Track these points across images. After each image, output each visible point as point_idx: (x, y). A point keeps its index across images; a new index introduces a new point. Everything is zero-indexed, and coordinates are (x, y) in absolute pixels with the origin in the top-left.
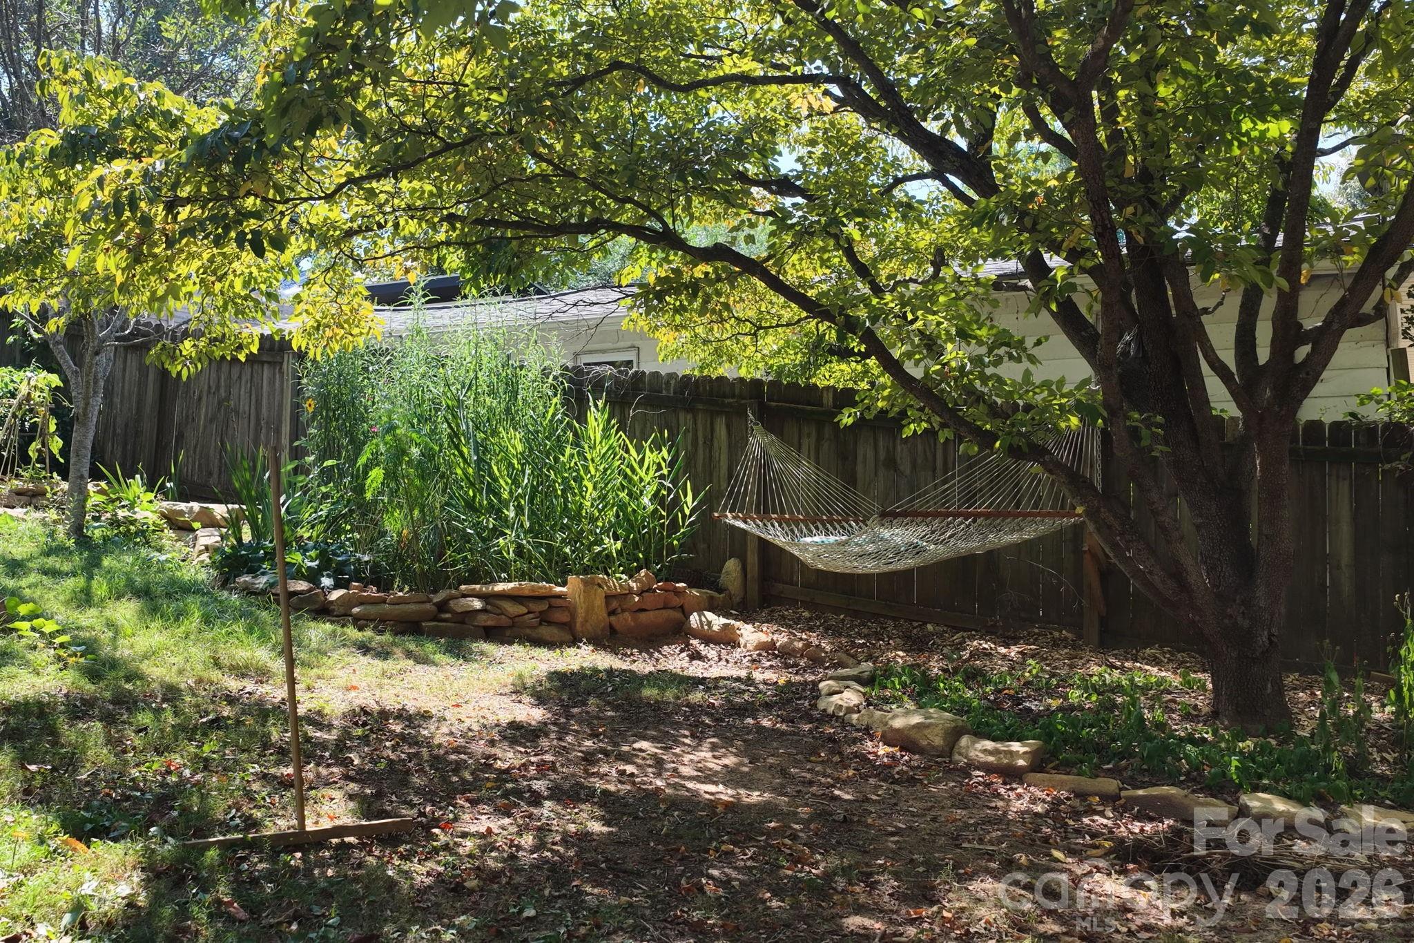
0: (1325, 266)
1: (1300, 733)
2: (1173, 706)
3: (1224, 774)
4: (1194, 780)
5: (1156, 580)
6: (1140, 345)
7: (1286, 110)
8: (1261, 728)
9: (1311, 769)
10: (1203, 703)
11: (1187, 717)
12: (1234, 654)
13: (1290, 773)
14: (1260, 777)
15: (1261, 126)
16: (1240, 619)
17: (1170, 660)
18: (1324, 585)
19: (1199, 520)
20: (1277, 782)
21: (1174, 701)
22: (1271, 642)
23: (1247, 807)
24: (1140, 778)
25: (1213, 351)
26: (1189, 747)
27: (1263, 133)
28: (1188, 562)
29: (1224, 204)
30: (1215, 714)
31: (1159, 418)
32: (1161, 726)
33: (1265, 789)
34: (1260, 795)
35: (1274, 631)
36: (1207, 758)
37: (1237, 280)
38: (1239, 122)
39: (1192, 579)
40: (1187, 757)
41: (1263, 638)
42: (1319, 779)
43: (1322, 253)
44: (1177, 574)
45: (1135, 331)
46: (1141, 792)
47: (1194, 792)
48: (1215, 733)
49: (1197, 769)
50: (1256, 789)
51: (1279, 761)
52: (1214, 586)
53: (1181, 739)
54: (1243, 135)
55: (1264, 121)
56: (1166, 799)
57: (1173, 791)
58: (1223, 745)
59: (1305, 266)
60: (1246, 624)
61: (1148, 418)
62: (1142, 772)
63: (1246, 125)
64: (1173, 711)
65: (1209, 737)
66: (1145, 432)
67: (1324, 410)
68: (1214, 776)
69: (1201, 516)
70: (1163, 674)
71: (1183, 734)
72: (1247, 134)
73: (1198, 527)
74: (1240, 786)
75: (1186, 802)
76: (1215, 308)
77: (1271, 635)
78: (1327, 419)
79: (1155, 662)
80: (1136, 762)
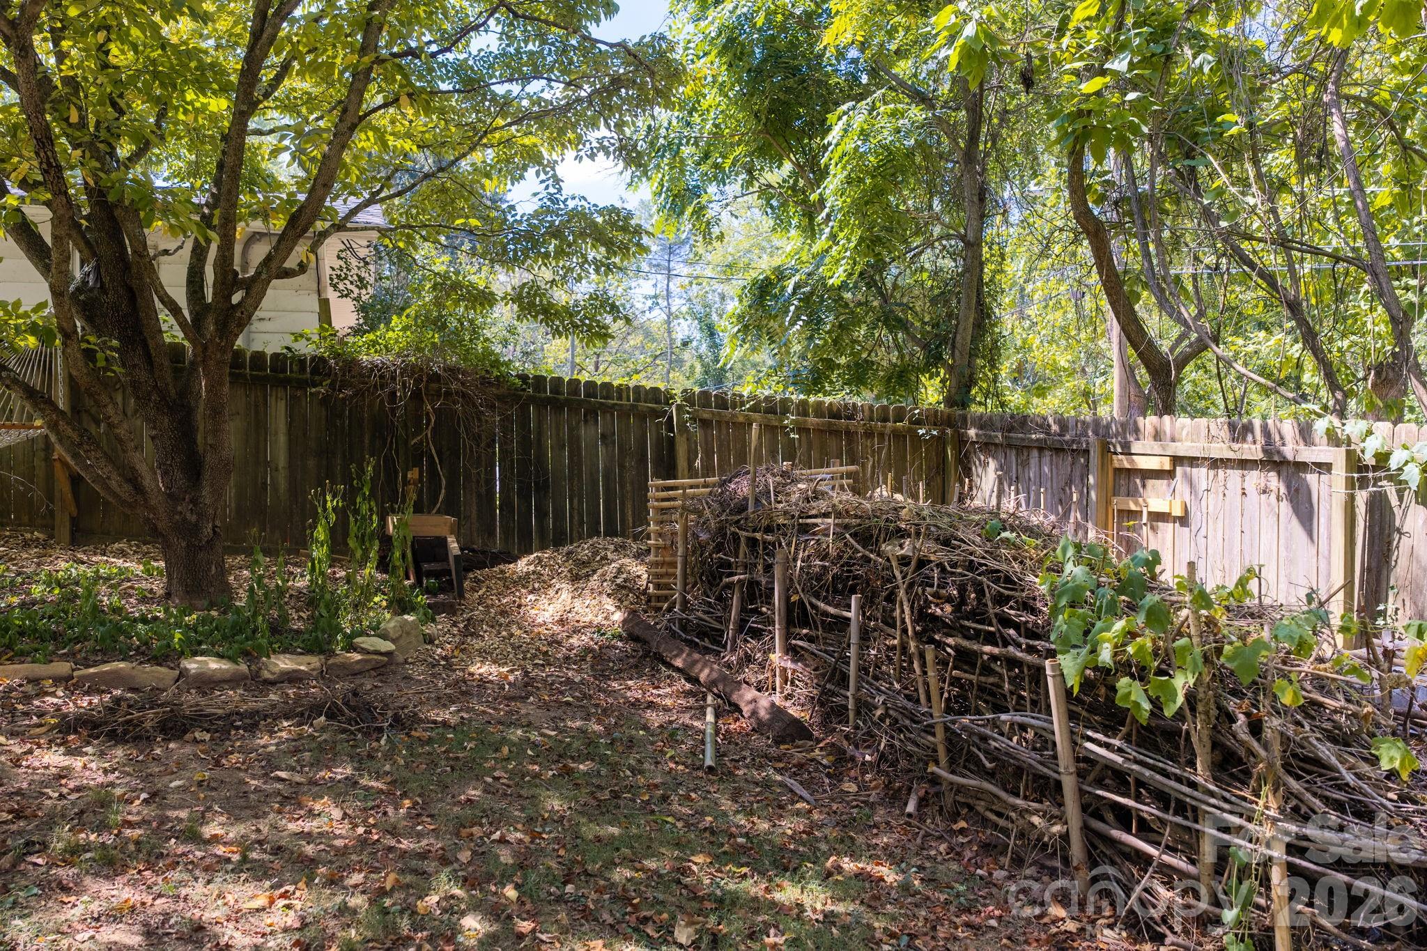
0: (257, 225)
1: (238, 604)
2: (131, 591)
3: (168, 646)
4: (143, 653)
5: (113, 484)
6: (98, 278)
7: (224, 89)
8: (206, 603)
9: (241, 631)
10: (158, 586)
11: (143, 600)
12: (184, 544)
13: (224, 638)
14: (200, 643)
15: (203, 99)
16: (188, 515)
17: (135, 552)
18: (265, 483)
19: (154, 432)
20: (213, 646)
21: (132, 587)
22: (214, 532)
23: (186, 669)
24: (93, 658)
25: (162, 287)
26: (140, 626)
27: (205, 106)
28: (143, 469)
29: (190, 163)
30: (168, 595)
31: (115, 343)
32: (117, 610)
33: (203, 653)
34: (198, 658)
35: (218, 523)
36: (155, 633)
37: (178, 230)
38: (183, 92)
39: (147, 482)
40: (137, 635)
41: (208, 530)
42: (247, 639)
43: (254, 215)
44: (133, 480)
45: (93, 263)
46: (92, 670)
47: (141, 663)
48: (167, 610)
49: (146, 644)
50: (195, 654)
51: (217, 628)
52: (167, 488)
53: (135, 620)
54: (188, 103)
55: (205, 95)
56: (115, 672)
57: (122, 665)
58: (172, 620)
59: (240, 227)
60: (194, 518)
61: (105, 343)
62: (95, 652)
63: (190, 96)
64: (131, 596)
65: (161, 615)
66: (100, 355)
67: (266, 344)
68: (161, 648)
69: (154, 428)
70: (127, 565)
71: (137, 615)
72: (191, 103)
73: (153, 438)
74: (182, 653)
75: (134, 673)
76: (176, 251)
77: (214, 527)
78: (269, 351)
79: (122, 554)
80: (89, 644)
